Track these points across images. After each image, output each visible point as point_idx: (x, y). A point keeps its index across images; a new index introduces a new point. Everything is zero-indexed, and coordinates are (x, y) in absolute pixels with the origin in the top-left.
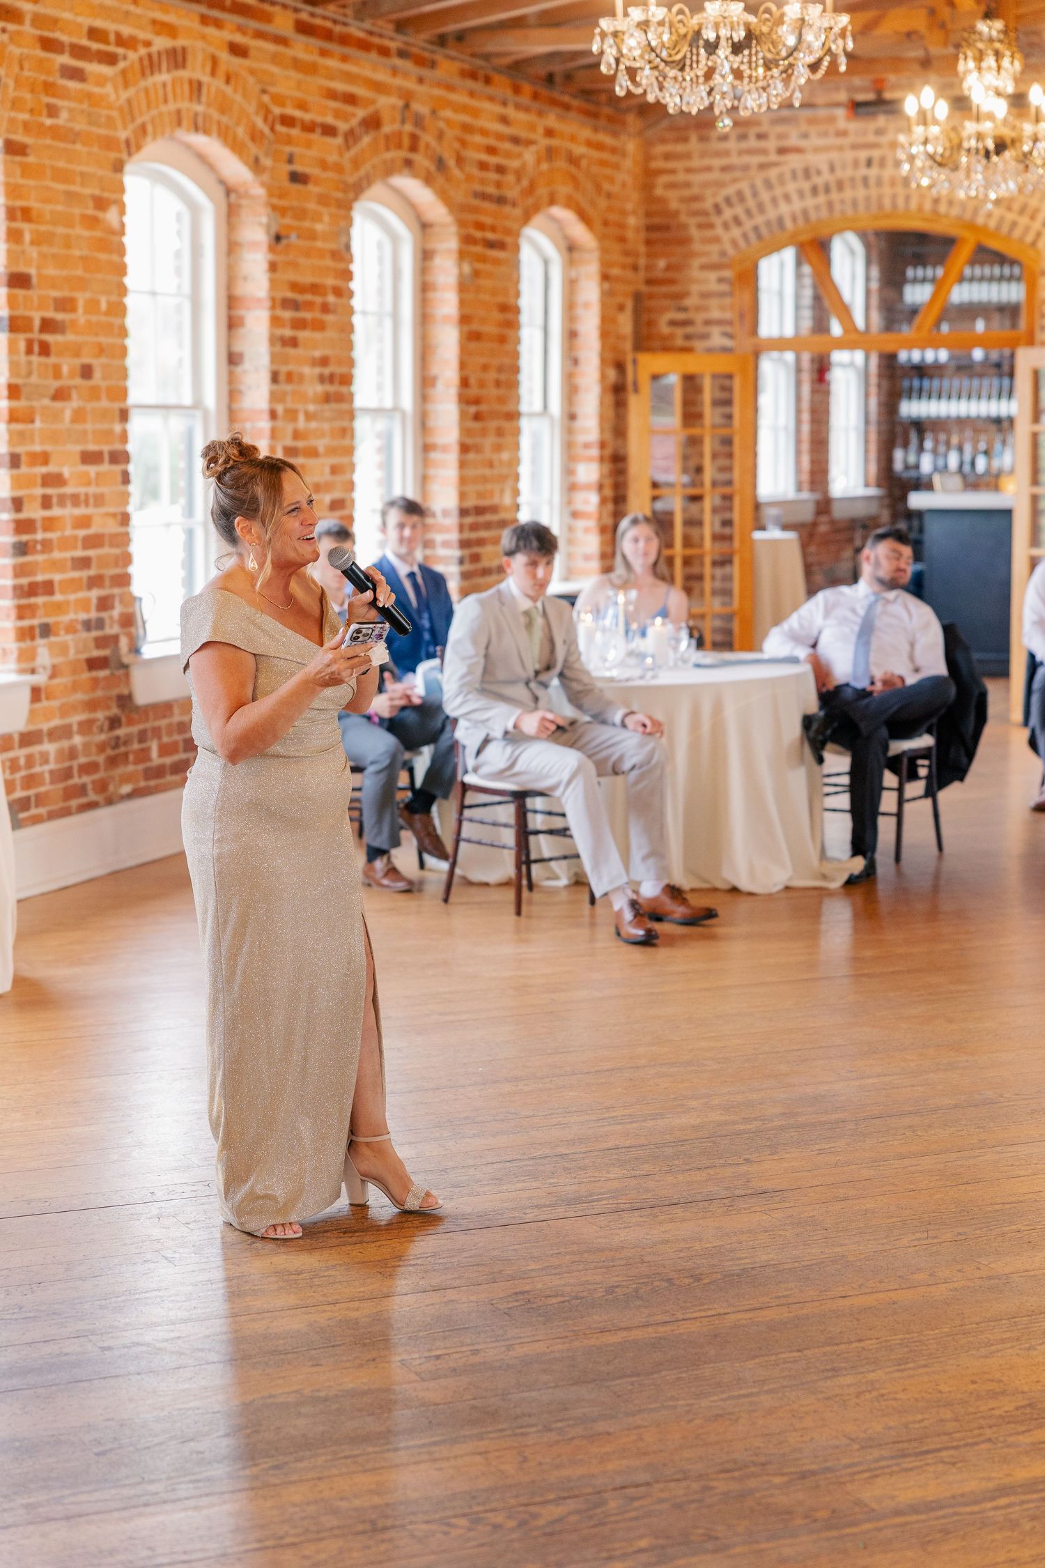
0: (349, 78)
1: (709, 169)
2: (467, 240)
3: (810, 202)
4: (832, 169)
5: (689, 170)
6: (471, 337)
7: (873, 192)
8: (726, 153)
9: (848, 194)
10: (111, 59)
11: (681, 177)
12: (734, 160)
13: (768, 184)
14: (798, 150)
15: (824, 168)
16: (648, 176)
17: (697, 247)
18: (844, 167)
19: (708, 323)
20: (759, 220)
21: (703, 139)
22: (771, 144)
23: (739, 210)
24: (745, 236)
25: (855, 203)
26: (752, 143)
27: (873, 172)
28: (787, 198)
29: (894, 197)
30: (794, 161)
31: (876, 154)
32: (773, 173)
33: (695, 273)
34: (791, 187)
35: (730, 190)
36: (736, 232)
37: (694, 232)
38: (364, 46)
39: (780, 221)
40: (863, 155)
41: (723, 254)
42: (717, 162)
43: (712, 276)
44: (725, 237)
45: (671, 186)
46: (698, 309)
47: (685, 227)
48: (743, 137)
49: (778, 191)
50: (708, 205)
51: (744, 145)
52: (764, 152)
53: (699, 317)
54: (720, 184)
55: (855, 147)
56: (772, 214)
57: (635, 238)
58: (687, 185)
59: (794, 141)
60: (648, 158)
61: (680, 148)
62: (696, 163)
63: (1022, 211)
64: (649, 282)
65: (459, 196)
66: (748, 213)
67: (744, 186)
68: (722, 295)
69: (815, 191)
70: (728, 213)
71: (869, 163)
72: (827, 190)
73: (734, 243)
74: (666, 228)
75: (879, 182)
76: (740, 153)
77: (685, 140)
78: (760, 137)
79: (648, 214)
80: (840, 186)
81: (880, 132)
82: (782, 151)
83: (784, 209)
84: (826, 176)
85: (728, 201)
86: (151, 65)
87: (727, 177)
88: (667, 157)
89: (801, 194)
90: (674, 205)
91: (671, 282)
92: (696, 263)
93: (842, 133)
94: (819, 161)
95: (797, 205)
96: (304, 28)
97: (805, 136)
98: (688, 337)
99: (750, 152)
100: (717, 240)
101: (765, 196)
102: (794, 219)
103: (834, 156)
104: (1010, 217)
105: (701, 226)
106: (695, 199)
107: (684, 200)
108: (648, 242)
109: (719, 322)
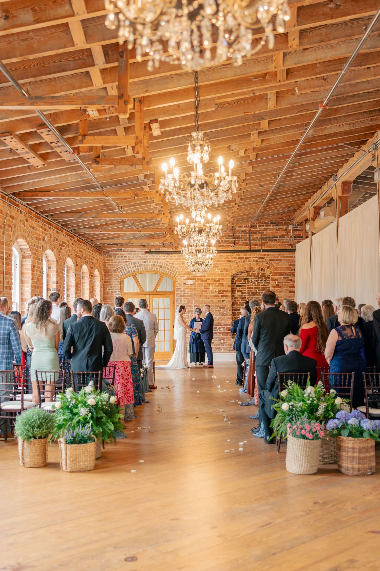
0: (81, 248)
1: (116, 262)
2: (90, 275)
3: (134, 268)
4: (138, 263)
5: (112, 262)
6: (90, 292)
7: (146, 267)
8: (119, 260)
9: (141, 267)
10: (64, 246)
11: (111, 263)
12: (120, 261)
13: (127, 265)
14: (132, 259)
15: (137, 262)
16: (105, 263)
17: (114, 276)
18: (140, 263)
19: (116, 289)
20: (125, 271)
21: (114, 257)
22: (127, 258)
23: (121, 269)
24: (122, 274)
25: (143, 269)
26: (124, 258)
27: (146, 263)
28: (130, 267)
29: (150, 268)
30: (132, 261)
31: (146, 260)
32: (128, 263)
33: (113, 281)
34: (131, 266)
35: (120, 266)
36: (121, 273)
37: (113, 273)
38: (82, 242)
39: (129, 271)
40: (144, 260)
41: (119, 277)
42: (117, 261)
43: (117, 281)
44: (119, 274)
45: (109, 265)
46: (114, 287)
47: (112, 272)
48: (122, 257)
49: (129, 266)
50: (116, 269)
51: (122, 258)
52: (126, 259)
53: (114, 288)
54: (118, 265)
55: (142, 259)
56: (127, 270)
57: (103, 274)
58: (112, 265)
59: (131, 258)
60: (104, 260)
61: (110, 258)
62: (113, 261)
63: (172, 271)
64: (104, 282)
65: (89, 267)
66: (123, 270)
67: (122, 265)
68: (118, 284)
69: (135, 266)
70: (119, 270)
71: (145, 262)
72: (138, 266)
73: (121, 275)
74: (108, 272)
75: (147, 265)
76: (122, 260)
77: (112, 257)
78: (125, 257)
79: (104, 270)
80: (140, 266)
81: (147, 257)
82: (129, 259)
83: (130, 269)
84: (137, 264)
85: (119, 268)
86: (67, 247)
87: (119, 264)
88: (108, 260)
89: (133, 268)
90: (109, 268)
91: (109, 282)
92: (113, 279)
93: (141, 257)
94: (136, 261)
95: (132, 269)
96: (78, 240)
97: (133, 257)
98: (112, 292)
99: (123, 259)
100: (117, 275)
101: (126, 267)
102: (132, 271)
103: (139, 260)
104: (170, 272)
105: (114, 272)
106: (113, 267)
107: (111, 267)
108: (104, 275)
109: (118, 289)
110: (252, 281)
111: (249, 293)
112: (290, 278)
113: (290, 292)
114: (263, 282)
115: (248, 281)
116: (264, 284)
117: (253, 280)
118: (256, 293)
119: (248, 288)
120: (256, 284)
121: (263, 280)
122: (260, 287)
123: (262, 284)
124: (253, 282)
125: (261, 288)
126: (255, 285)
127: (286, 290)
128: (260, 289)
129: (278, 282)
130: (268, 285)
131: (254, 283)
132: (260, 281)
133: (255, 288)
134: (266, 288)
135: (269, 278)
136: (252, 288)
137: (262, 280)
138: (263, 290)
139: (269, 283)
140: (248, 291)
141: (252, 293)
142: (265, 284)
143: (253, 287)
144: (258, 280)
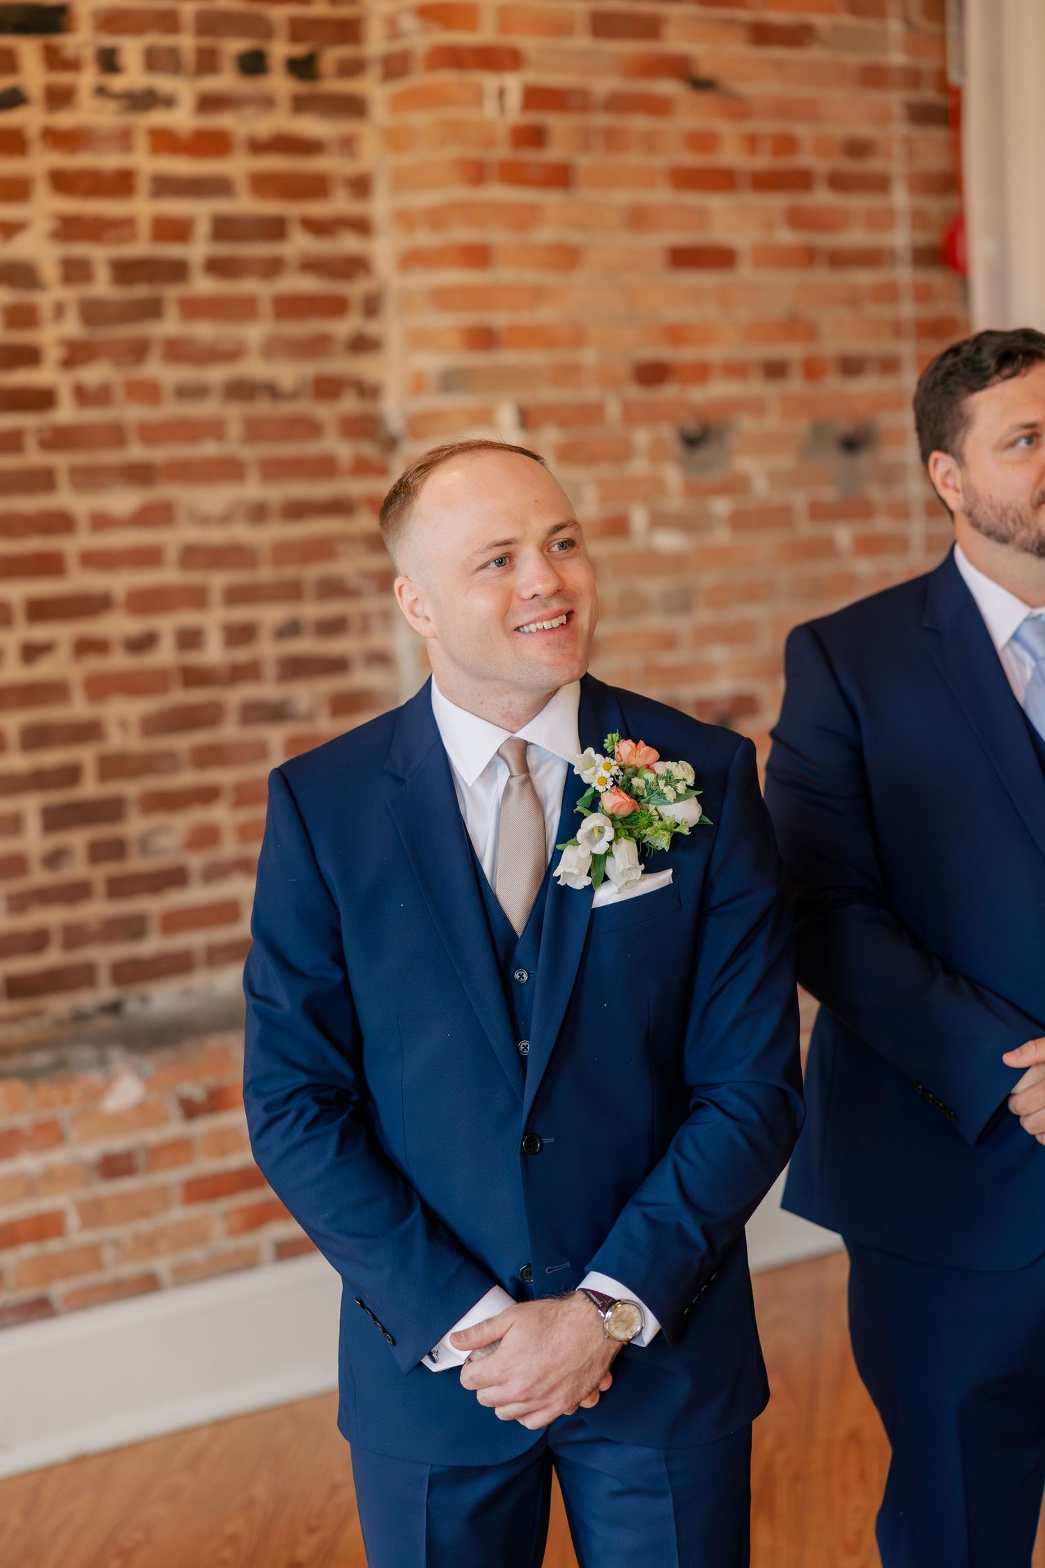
110: (109, 62)
111: (76, 271)
112: (674, 42)
113: (684, 258)
114: (279, 83)
115: (54, 60)
116: (281, 121)
117: (131, 49)
118: (177, 271)
119: (62, 182)
120: (182, 119)
121: (280, 50)
122: (237, 166)
123: (265, 125)
124: (133, 77)
125: (263, 184)
126: (164, 141)
127: (639, 219)
128: (245, 204)
129: (536, 98)
130: (348, 145)
131: (145, 100)
132: (226, 81)
133: (165, 186)
134: (317, 187)
135: (349, 31)
136: (122, 183)
137: (253, 64)
138: (275, 229)
139: (354, 107)
140: (69, 229)
141: (125, 271)
142: (311, 126)
143: (146, 163)
144: (207, 62)
